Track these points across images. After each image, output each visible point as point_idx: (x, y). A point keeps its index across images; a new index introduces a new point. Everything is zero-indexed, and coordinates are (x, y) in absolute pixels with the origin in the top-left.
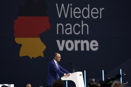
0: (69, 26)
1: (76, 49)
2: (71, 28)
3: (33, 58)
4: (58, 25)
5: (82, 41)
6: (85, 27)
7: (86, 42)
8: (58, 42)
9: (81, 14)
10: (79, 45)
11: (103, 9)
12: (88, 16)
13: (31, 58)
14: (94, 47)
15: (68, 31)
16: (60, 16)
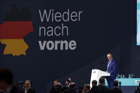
0: (50, 29)
1: (56, 49)
2: (52, 31)
3: (16, 56)
4: (40, 28)
5: (62, 41)
6: (65, 29)
7: (66, 42)
8: (40, 42)
9: (61, 18)
10: (59, 45)
11: (82, 12)
12: (68, 19)
13: (14, 56)
14: (72, 47)
15: (50, 33)
16: (42, 21)
